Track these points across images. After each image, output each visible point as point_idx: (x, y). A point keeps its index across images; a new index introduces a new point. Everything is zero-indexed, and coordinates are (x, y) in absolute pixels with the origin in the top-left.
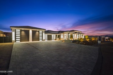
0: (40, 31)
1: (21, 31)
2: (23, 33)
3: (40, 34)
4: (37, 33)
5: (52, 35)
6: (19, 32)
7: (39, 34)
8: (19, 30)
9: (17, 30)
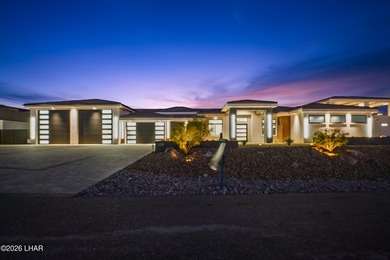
0: (104, 112)
1: (51, 113)
2: (56, 118)
3: (104, 122)
4: (96, 116)
5: (156, 124)
6: (47, 117)
7: (102, 119)
8: (47, 112)
9: (41, 112)
